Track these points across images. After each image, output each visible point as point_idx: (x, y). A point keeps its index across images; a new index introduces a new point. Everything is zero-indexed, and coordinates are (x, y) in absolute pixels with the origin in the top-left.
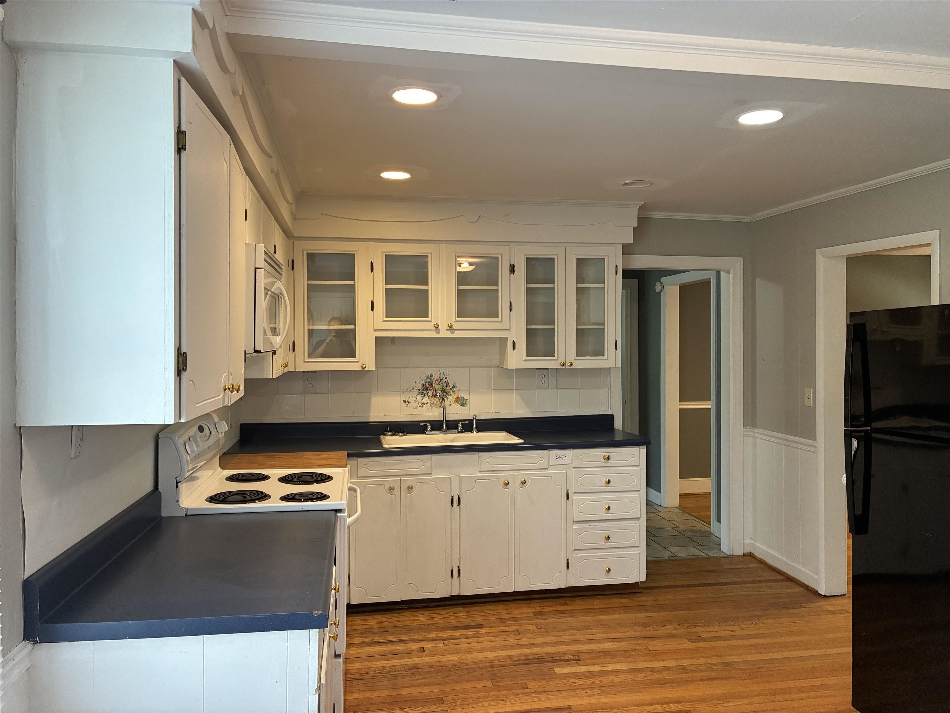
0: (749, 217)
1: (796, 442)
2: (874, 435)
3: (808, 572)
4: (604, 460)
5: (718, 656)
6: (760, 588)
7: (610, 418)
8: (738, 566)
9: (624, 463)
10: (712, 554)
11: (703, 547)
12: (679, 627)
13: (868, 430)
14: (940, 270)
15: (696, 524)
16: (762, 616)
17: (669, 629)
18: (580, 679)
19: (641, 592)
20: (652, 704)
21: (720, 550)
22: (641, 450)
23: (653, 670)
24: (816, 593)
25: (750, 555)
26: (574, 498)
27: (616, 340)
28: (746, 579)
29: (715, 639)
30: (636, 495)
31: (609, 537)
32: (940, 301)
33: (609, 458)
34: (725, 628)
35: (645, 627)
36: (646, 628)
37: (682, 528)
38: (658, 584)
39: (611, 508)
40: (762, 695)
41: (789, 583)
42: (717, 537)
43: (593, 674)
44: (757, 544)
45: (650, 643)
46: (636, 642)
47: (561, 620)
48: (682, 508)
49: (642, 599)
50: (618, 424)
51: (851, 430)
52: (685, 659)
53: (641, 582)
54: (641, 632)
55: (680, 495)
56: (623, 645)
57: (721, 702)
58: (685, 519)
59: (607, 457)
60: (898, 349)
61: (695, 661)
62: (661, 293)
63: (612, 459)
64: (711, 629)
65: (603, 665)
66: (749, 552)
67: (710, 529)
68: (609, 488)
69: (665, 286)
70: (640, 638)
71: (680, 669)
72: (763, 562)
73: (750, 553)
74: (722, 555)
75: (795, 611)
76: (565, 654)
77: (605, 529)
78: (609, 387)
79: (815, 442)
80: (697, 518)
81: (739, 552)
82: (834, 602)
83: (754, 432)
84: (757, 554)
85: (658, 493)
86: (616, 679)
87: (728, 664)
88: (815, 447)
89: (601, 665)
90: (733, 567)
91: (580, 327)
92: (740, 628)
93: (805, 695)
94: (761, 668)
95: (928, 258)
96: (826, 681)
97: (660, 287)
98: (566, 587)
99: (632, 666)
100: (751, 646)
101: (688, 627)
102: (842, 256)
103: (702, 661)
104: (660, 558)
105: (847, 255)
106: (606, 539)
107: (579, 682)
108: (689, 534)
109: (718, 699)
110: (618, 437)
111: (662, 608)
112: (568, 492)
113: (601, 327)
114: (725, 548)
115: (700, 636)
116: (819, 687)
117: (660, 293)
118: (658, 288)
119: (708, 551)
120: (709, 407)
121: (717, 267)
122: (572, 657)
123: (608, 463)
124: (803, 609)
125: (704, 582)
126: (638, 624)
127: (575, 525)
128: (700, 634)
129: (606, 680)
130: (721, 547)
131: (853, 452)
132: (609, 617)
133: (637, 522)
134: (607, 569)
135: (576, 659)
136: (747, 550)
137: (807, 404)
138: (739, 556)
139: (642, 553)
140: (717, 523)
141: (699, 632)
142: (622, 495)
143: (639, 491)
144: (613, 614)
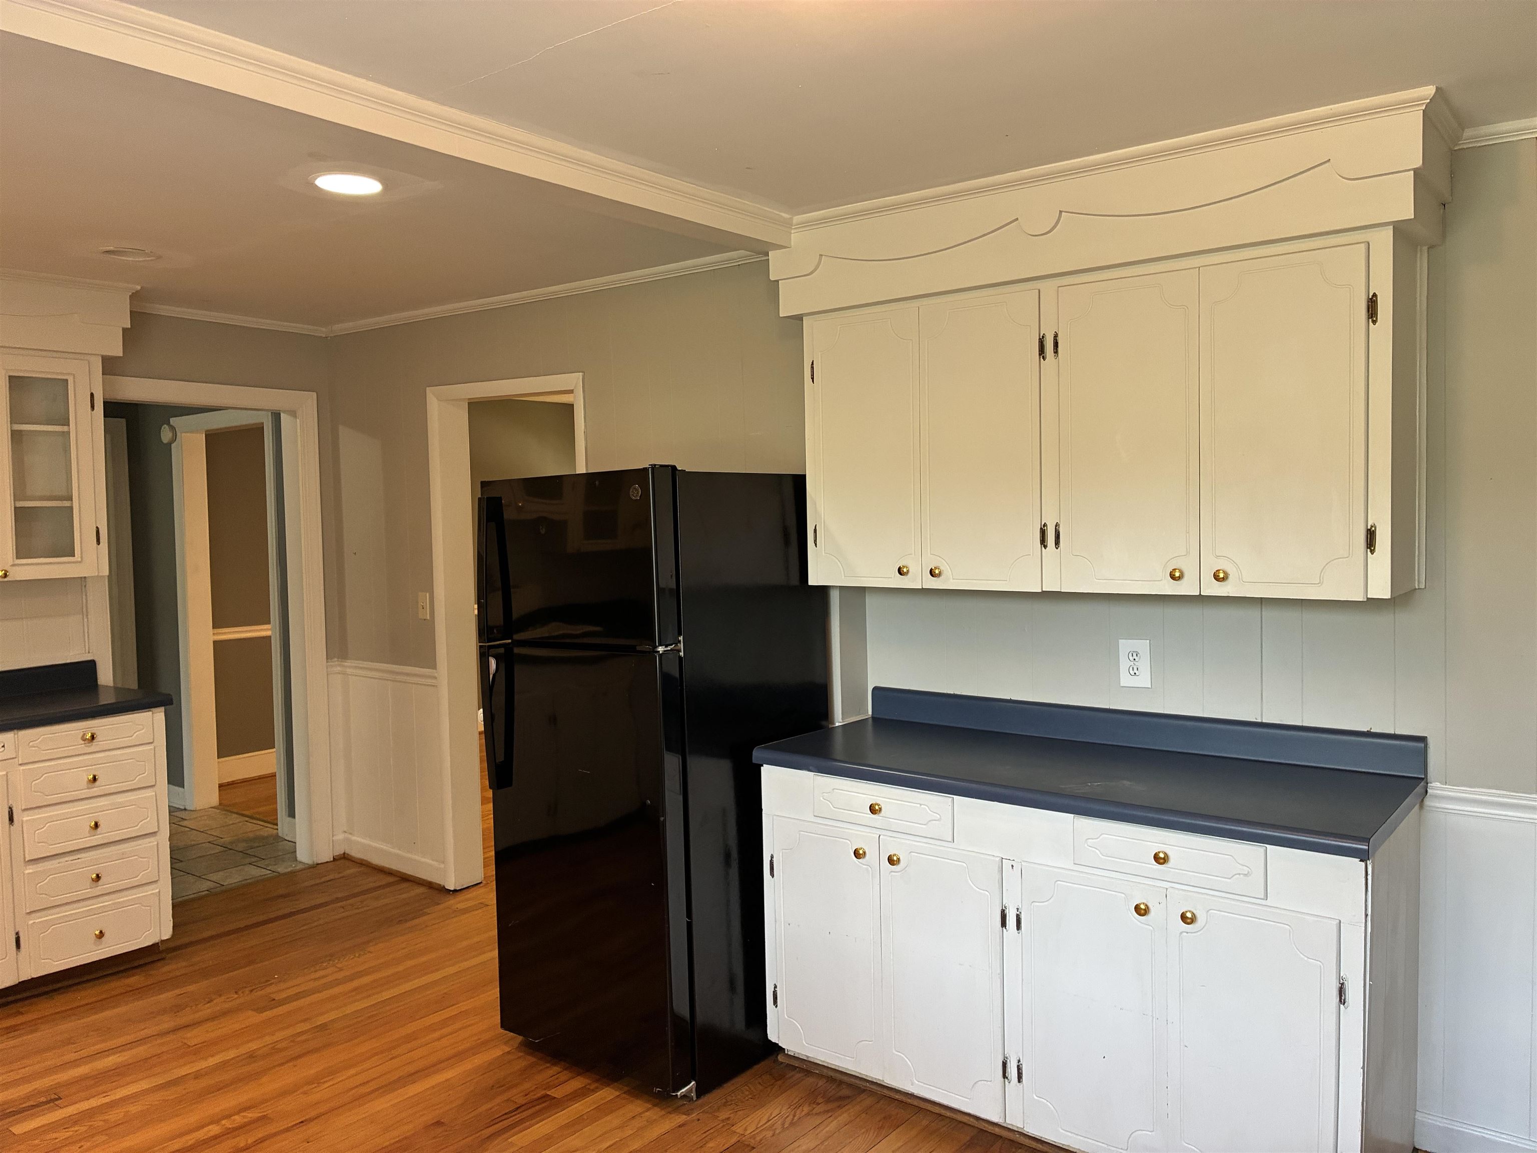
0: (324, 329)
1: (407, 674)
2: (516, 650)
3: (430, 862)
4: (83, 742)
5: (305, 1020)
6: (362, 902)
7: (89, 667)
8: (327, 878)
9: (126, 741)
10: (281, 869)
11: (267, 862)
12: (236, 996)
13: (509, 643)
14: (585, 426)
15: (253, 828)
16: (368, 942)
17: (220, 1004)
18: (64, 1130)
19: (163, 959)
20: (203, 1127)
21: (295, 859)
22: (155, 715)
23: (197, 1076)
24: (443, 891)
25: (345, 857)
26: (25, 819)
27: (97, 528)
28: (340, 895)
29: (297, 996)
30: (150, 793)
31: (98, 877)
32: (587, 470)
33: (93, 737)
34: (313, 976)
35: (175, 1013)
36: (177, 1014)
37: (227, 839)
38: (193, 939)
39: (100, 823)
40: (376, 1054)
41: (405, 885)
42: (289, 841)
43: (90, 1114)
44: (354, 838)
45: (189, 1035)
46: (162, 1041)
47: (12, 1043)
48: (224, 806)
49: (166, 969)
50: (106, 676)
51: (489, 646)
52: (248, 1042)
53: (162, 941)
54: (167, 1023)
55: (221, 786)
56: (141, 1051)
57: (316, 1085)
58: (231, 822)
59: (89, 736)
60: (543, 531)
61: (268, 1039)
62: (173, 445)
63: (99, 738)
64: (290, 983)
65: (105, 1095)
66: (342, 853)
67: (275, 831)
68: (95, 791)
69: (178, 434)
70: (168, 1033)
71: (247, 1058)
72: (364, 863)
73: (344, 853)
74: (299, 867)
75: (416, 921)
76: (28, 1097)
77: (89, 863)
78: (84, 612)
79: (434, 671)
80: (251, 817)
81: (325, 855)
82: (468, 896)
83: (344, 666)
84: (356, 853)
85: (180, 789)
86: (134, 1109)
87: (323, 1027)
88: (435, 678)
89: (102, 1096)
90: (318, 881)
91: (21, 504)
92: (337, 970)
93: (437, 1035)
94: (372, 1016)
95: (570, 408)
96: (464, 1006)
97: (170, 435)
98: (17, 982)
99: (160, 1080)
100: (355, 989)
101: (251, 991)
102: (464, 400)
103: (279, 1035)
104: (193, 896)
105: (469, 399)
106: (93, 880)
107: (63, 1135)
108: (241, 846)
109: (309, 1083)
110: (106, 699)
111: (205, 973)
112: (12, 810)
113: (67, 504)
114: (304, 856)
115: (274, 1000)
116: (453, 1018)
117: (169, 445)
118: (166, 435)
119: (276, 867)
120: (269, 633)
121: (276, 407)
122: (43, 1099)
123: (92, 747)
124: (425, 918)
125: (272, 915)
126: (164, 1011)
127: (28, 867)
128: (273, 996)
129: (115, 1115)
130: (298, 856)
131: (491, 676)
132: (108, 1013)
133: (152, 839)
134: (97, 932)
135: (53, 1099)
136: (339, 851)
137: (421, 616)
138: (327, 862)
139: (164, 890)
140: (291, 819)
141: (270, 993)
142: (120, 799)
143: (154, 786)
144: (114, 1007)
